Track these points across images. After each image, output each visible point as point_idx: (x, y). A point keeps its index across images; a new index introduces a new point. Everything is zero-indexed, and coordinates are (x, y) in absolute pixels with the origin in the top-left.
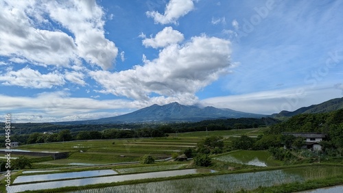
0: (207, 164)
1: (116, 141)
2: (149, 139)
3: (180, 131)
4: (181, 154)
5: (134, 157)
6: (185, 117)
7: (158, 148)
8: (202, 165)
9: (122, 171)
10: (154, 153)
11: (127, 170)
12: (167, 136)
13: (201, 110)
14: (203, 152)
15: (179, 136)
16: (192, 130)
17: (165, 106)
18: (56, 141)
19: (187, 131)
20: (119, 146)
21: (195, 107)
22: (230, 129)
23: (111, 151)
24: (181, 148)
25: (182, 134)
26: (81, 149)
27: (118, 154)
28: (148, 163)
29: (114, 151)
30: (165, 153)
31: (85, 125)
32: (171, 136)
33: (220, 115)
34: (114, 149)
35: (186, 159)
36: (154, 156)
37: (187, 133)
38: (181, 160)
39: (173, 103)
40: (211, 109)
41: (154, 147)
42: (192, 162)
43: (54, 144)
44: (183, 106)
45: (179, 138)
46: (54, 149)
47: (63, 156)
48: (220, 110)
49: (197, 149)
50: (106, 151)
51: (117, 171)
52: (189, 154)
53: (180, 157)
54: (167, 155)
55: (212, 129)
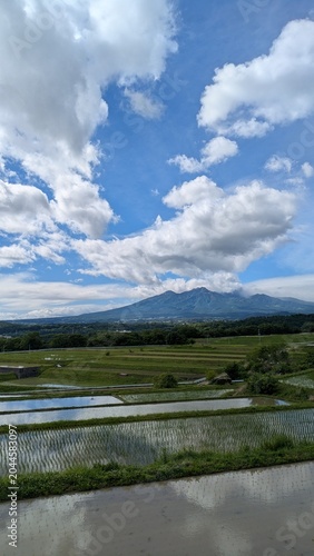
0: (270, 390)
1: (112, 350)
2: (164, 347)
3: (212, 335)
4: (220, 372)
5: (143, 376)
6: (220, 311)
7: (180, 362)
8: (262, 392)
9: (129, 398)
10: (175, 370)
11: (135, 397)
12: (193, 342)
13: (245, 300)
14: (257, 369)
15: (211, 342)
16: (233, 334)
17: (186, 293)
18: (18, 349)
19: (225, 335)
20: (117, 359)
21: (236, 295)
22: (297, 332)
23: (104, 366)
24: (219, 364)
25: (217, 340)
26: (58, 362)
27: (116, 371)
28: (168, 387)
29: (110, 367)
30: (192, 371)
31: (60, 325)
32: (199, 343)
33: (277, 308)
34: (110, 363)
35: (229, 381)
36: (176, 376)
37: (225, 338)
38: (222, 382)
39: (199, 289)
40: (262, 298)
41: (173, 361)
42: (243, 386)
43: (16, 354)
44: (214, 293)
45: (213, 346)
46: (18, 362)
47: (33, 373)
48: (278, 301)
49: (246, 366)
50: (97, 366)
51: (121, 399)
52: (234, 373)
53: (219, 377)
54: (196, 374)
55: (267, 332)
